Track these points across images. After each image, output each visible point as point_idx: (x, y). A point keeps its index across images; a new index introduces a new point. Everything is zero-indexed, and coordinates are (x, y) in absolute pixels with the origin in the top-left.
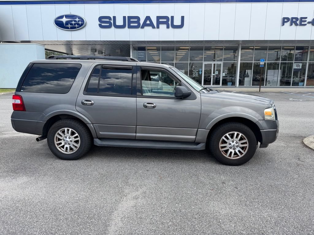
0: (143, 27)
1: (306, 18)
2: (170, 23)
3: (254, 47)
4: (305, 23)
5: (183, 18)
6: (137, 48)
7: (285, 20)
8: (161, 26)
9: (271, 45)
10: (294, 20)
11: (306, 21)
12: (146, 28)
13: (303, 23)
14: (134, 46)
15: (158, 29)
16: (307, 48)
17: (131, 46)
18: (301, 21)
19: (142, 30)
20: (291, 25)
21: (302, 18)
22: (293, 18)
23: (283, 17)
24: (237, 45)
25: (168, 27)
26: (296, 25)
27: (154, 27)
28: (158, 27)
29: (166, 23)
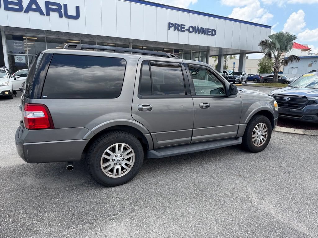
0: (27, 11)
1: (185, 25)
2: (63, 11)
3: (142, 47)
4: (184, 30)
5: (78, 8)
6: (12, 36)
7: (170, 25)
8: (51, 13)
9: (156, 46)
10: (177, 26)
11: (185, 28)
12: (31, 13)
13: (183, 30)
14: (7, 33)
15: (48, 17)
16: (181, 51)
17: (3, 33)
18: (182, 28)
19: (26, 15)
20: (175, 30)
21: (182, 25)
22: (176, 24)
23: (169, 22)
24: (128, 44)
25: (61, 16)
26: (178, 30)
27: (42, 13)
28: (48, 14)
29: (58, 11)
